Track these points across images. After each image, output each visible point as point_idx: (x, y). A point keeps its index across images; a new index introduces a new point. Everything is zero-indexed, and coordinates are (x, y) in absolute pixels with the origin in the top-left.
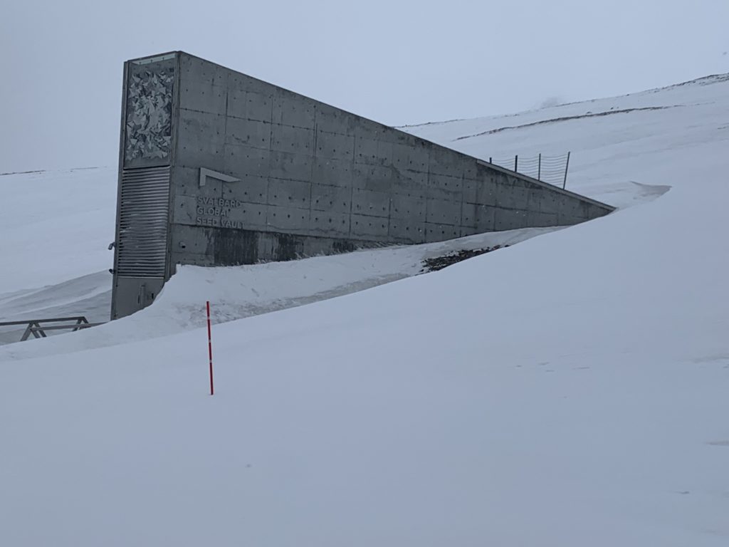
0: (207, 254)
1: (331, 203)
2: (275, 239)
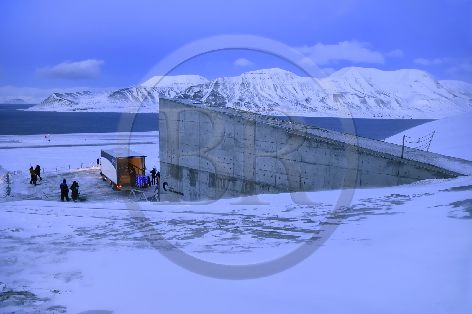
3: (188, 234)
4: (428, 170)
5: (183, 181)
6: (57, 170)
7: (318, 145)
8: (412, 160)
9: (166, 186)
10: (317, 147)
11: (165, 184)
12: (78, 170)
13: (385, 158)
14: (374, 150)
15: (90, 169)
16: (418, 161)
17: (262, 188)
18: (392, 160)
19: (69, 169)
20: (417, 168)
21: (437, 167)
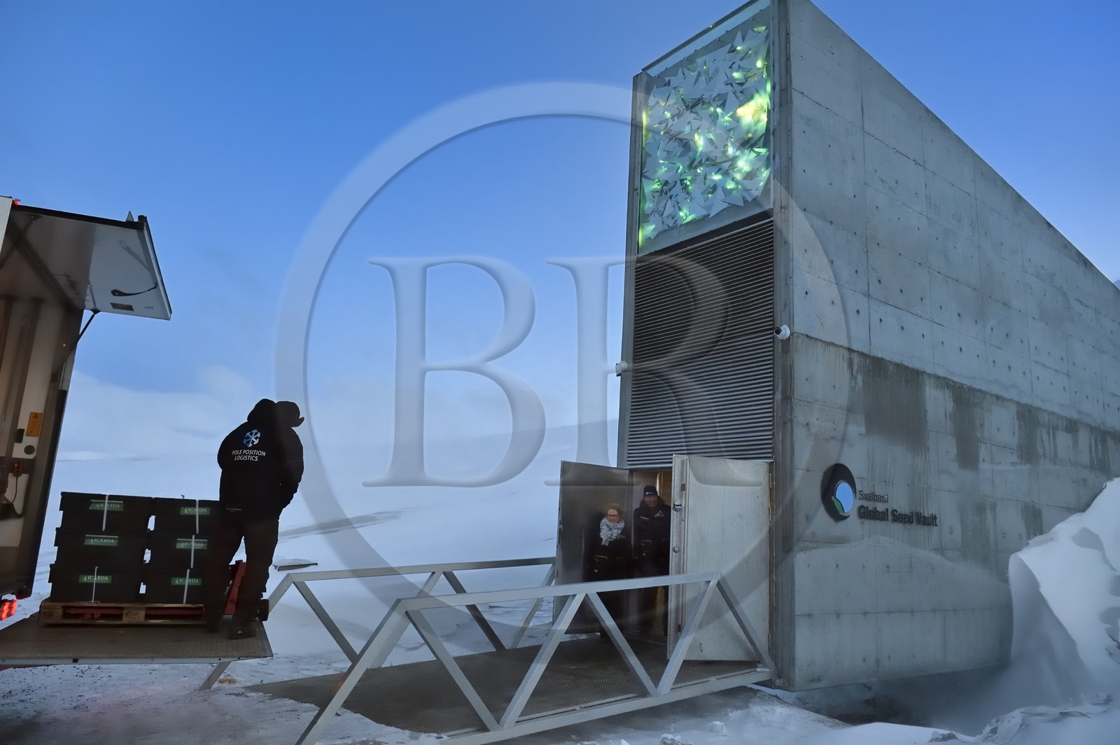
1: (1007, 335)
2: (947, 391)
5: (926, 449)
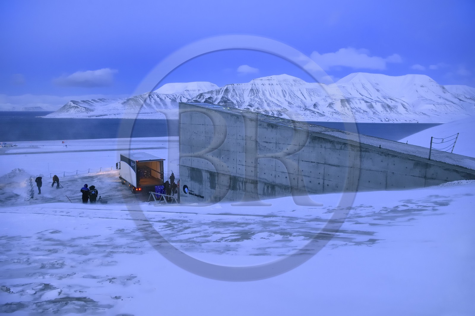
0: (188, 177)
1: (228, 159)
2: (208, 173)
3: (234, 236)
4: (457, 171)
5: (203, 184)
6: (77, 174)
7: (341, 147)
8: (440, 162)
9: (186, 189)
10: (341, 149)
11: (185, 187)
12: (97, 174)
13: (412, 160)
14: (400, 151)
15: (109, 172)
16: (446, 163)
17: (283, 190)
18: (419, 162)
19: (89, 172)
20: (445, 170)
21: (466, 168)
